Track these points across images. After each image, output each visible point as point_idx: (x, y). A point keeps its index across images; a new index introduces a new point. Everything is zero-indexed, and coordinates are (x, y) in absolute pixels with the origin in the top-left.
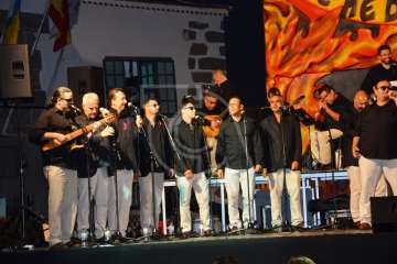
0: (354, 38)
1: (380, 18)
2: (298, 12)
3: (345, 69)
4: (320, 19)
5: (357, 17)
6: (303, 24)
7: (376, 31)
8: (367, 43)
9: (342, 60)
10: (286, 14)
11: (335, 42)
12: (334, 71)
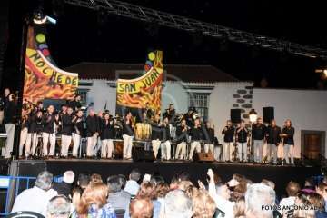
0: (54, 88)
1: (63, 83)
2: (35, 74)
3: (50, 99)
4: (43, 78)
5: (56, 81)
6: (36, 79)
7: (62, 87)
8: (58, 91)
9: (49, 95)
10: (29, 73)
11: (48, 88)
12: (46, 98)
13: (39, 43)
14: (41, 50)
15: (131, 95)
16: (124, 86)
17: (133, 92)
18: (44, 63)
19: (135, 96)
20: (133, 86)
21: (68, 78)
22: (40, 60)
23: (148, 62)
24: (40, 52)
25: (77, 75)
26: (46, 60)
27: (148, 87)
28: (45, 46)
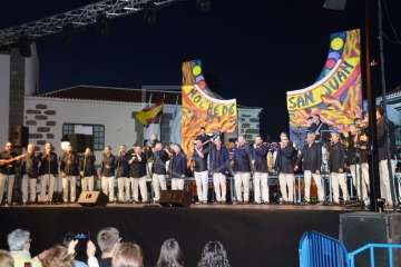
0: (212, 122)
1: (220, 114)
2: (194, 111)
5: (213, 114)
7: (219, 119)
13: (195, 77)
14: (198, 84)
15: (308, 111)
16: (295, 101)
17: (311, 104)
18: (200, 97)
19: (314, 110)
20: (309, 96)
21: (225, 107)
22: (197, 94)
23: (331, 55)
24: (197, 87)
25: (234, 101)
26: (202, 93)
27: (334, 91)
28: (202, 78)
